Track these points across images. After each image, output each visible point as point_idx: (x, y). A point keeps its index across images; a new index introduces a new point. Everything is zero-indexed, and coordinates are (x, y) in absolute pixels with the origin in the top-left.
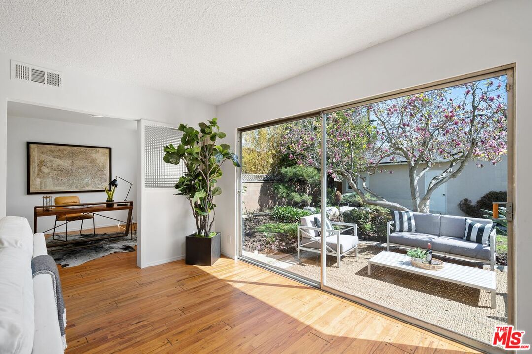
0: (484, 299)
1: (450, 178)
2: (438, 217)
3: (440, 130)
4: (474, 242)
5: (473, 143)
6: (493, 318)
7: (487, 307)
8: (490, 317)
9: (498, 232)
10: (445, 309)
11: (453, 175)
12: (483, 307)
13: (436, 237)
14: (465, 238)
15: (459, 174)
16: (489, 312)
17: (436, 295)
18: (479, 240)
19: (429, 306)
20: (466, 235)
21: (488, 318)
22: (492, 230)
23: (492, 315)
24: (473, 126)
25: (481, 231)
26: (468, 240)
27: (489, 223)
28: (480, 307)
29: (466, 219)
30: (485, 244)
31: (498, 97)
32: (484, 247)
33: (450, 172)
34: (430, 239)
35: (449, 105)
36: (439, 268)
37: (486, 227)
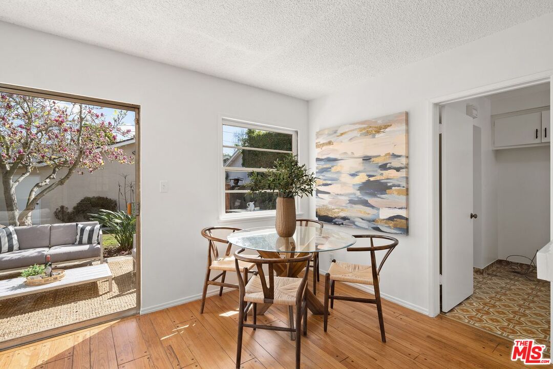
0: (103, 287)
1: (58, 185)
2: (47, 227)
3: (44, 132)
4: (85, 244)
5: (81, 152)
6: (113, 298)
7: (106, 293)
8: (110, 298)
9: (104, 233)
10: (75, 310)
11: (61, 182)
12: (103, 294)
13: (47, 249)
14: (77, 243)
15: (67, 182)
16: (108, 295)
17: (61, 305)
18: (90, 241)
19: (58, 317)
20: (78, 240)
21: (109, 300)
22: (100, 230)
23: (111, 296)
24: (80, 135)
25: (91, 232)
26: (81, 243)
27: (96, 224)
28: (101, 295)
29: (77, 225)
30: (94, 243)
31: (102, 115)
32: (95, 246)
33: (53, 178)
34: (39, 252)
35: (51, 107)
36: (61, 277)
37: (95, 228)
